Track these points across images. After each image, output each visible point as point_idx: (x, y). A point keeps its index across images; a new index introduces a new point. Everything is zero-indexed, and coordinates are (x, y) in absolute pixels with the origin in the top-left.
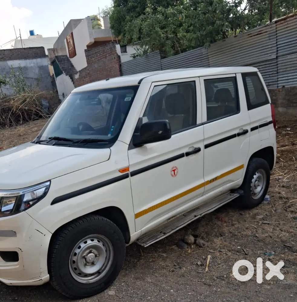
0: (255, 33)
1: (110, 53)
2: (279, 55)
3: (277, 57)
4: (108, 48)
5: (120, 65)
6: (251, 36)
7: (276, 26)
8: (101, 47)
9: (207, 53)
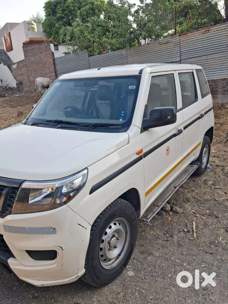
0: (164, 42)
1: (45, 50)
2: (182, 58)
3: (180, 60)
4: (43, 46)
5: (54, 60)
6: (161, 45)
7: (180, 38)
8: (37, 44)
9: (127, 54)
